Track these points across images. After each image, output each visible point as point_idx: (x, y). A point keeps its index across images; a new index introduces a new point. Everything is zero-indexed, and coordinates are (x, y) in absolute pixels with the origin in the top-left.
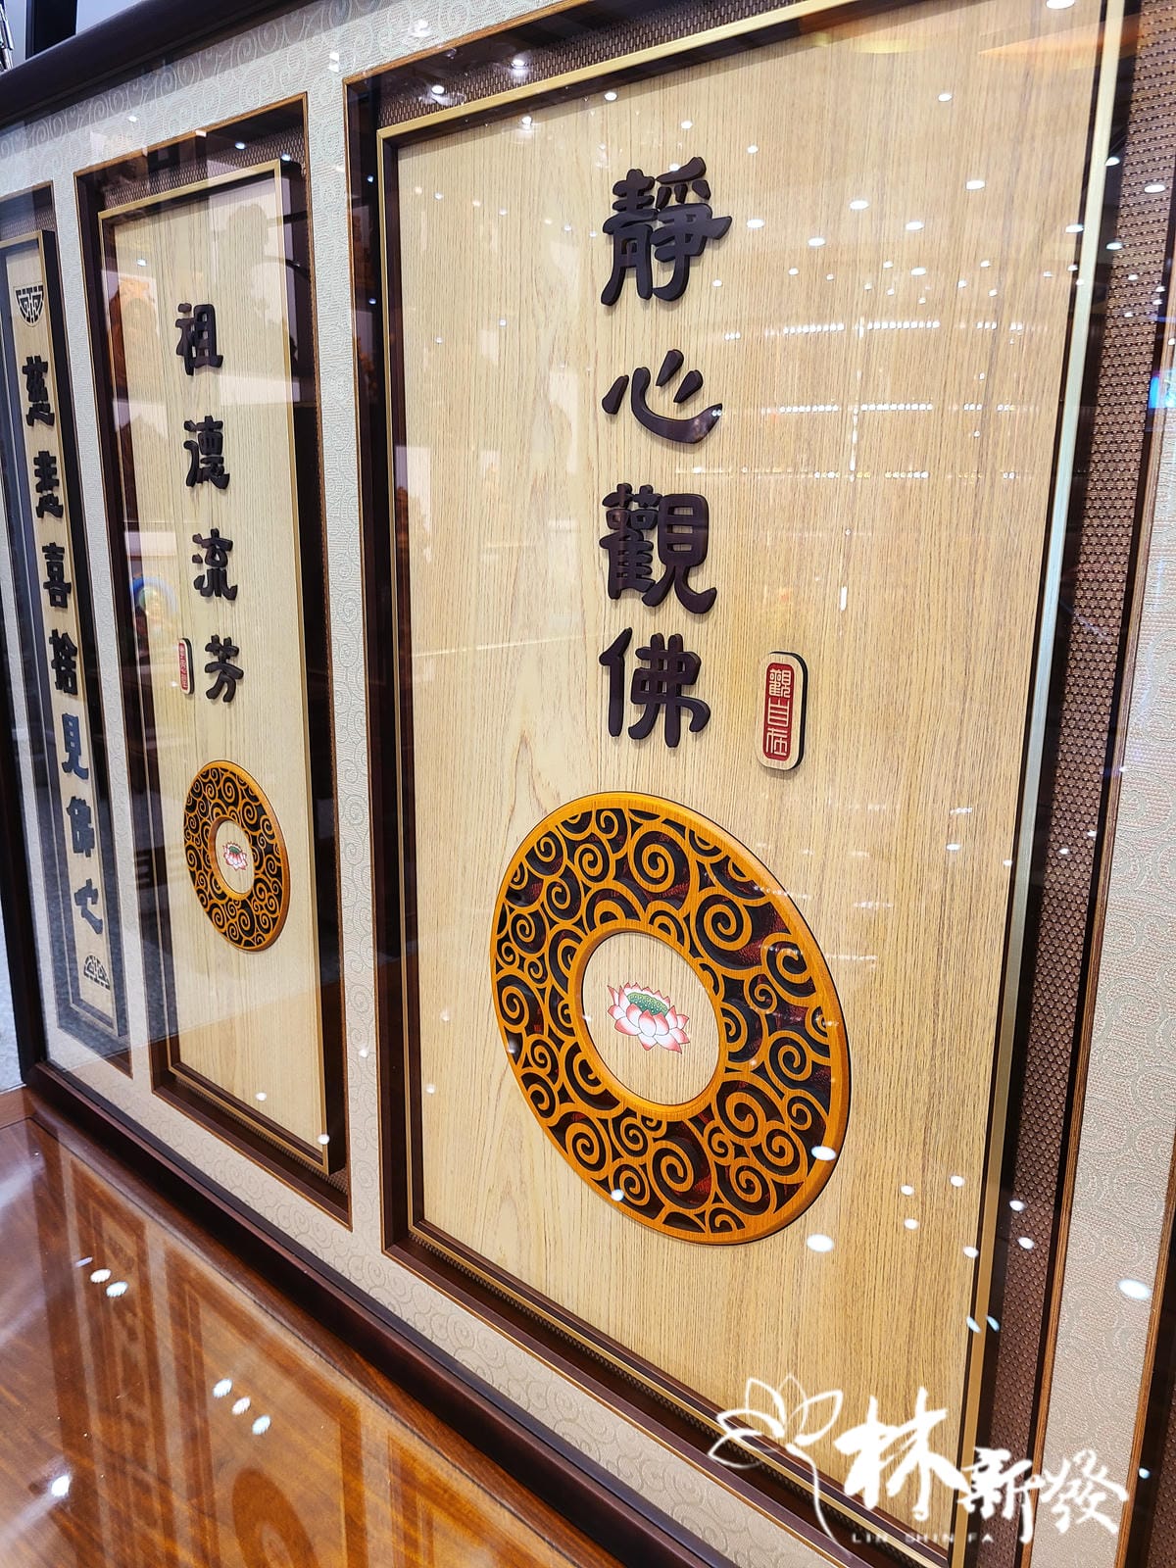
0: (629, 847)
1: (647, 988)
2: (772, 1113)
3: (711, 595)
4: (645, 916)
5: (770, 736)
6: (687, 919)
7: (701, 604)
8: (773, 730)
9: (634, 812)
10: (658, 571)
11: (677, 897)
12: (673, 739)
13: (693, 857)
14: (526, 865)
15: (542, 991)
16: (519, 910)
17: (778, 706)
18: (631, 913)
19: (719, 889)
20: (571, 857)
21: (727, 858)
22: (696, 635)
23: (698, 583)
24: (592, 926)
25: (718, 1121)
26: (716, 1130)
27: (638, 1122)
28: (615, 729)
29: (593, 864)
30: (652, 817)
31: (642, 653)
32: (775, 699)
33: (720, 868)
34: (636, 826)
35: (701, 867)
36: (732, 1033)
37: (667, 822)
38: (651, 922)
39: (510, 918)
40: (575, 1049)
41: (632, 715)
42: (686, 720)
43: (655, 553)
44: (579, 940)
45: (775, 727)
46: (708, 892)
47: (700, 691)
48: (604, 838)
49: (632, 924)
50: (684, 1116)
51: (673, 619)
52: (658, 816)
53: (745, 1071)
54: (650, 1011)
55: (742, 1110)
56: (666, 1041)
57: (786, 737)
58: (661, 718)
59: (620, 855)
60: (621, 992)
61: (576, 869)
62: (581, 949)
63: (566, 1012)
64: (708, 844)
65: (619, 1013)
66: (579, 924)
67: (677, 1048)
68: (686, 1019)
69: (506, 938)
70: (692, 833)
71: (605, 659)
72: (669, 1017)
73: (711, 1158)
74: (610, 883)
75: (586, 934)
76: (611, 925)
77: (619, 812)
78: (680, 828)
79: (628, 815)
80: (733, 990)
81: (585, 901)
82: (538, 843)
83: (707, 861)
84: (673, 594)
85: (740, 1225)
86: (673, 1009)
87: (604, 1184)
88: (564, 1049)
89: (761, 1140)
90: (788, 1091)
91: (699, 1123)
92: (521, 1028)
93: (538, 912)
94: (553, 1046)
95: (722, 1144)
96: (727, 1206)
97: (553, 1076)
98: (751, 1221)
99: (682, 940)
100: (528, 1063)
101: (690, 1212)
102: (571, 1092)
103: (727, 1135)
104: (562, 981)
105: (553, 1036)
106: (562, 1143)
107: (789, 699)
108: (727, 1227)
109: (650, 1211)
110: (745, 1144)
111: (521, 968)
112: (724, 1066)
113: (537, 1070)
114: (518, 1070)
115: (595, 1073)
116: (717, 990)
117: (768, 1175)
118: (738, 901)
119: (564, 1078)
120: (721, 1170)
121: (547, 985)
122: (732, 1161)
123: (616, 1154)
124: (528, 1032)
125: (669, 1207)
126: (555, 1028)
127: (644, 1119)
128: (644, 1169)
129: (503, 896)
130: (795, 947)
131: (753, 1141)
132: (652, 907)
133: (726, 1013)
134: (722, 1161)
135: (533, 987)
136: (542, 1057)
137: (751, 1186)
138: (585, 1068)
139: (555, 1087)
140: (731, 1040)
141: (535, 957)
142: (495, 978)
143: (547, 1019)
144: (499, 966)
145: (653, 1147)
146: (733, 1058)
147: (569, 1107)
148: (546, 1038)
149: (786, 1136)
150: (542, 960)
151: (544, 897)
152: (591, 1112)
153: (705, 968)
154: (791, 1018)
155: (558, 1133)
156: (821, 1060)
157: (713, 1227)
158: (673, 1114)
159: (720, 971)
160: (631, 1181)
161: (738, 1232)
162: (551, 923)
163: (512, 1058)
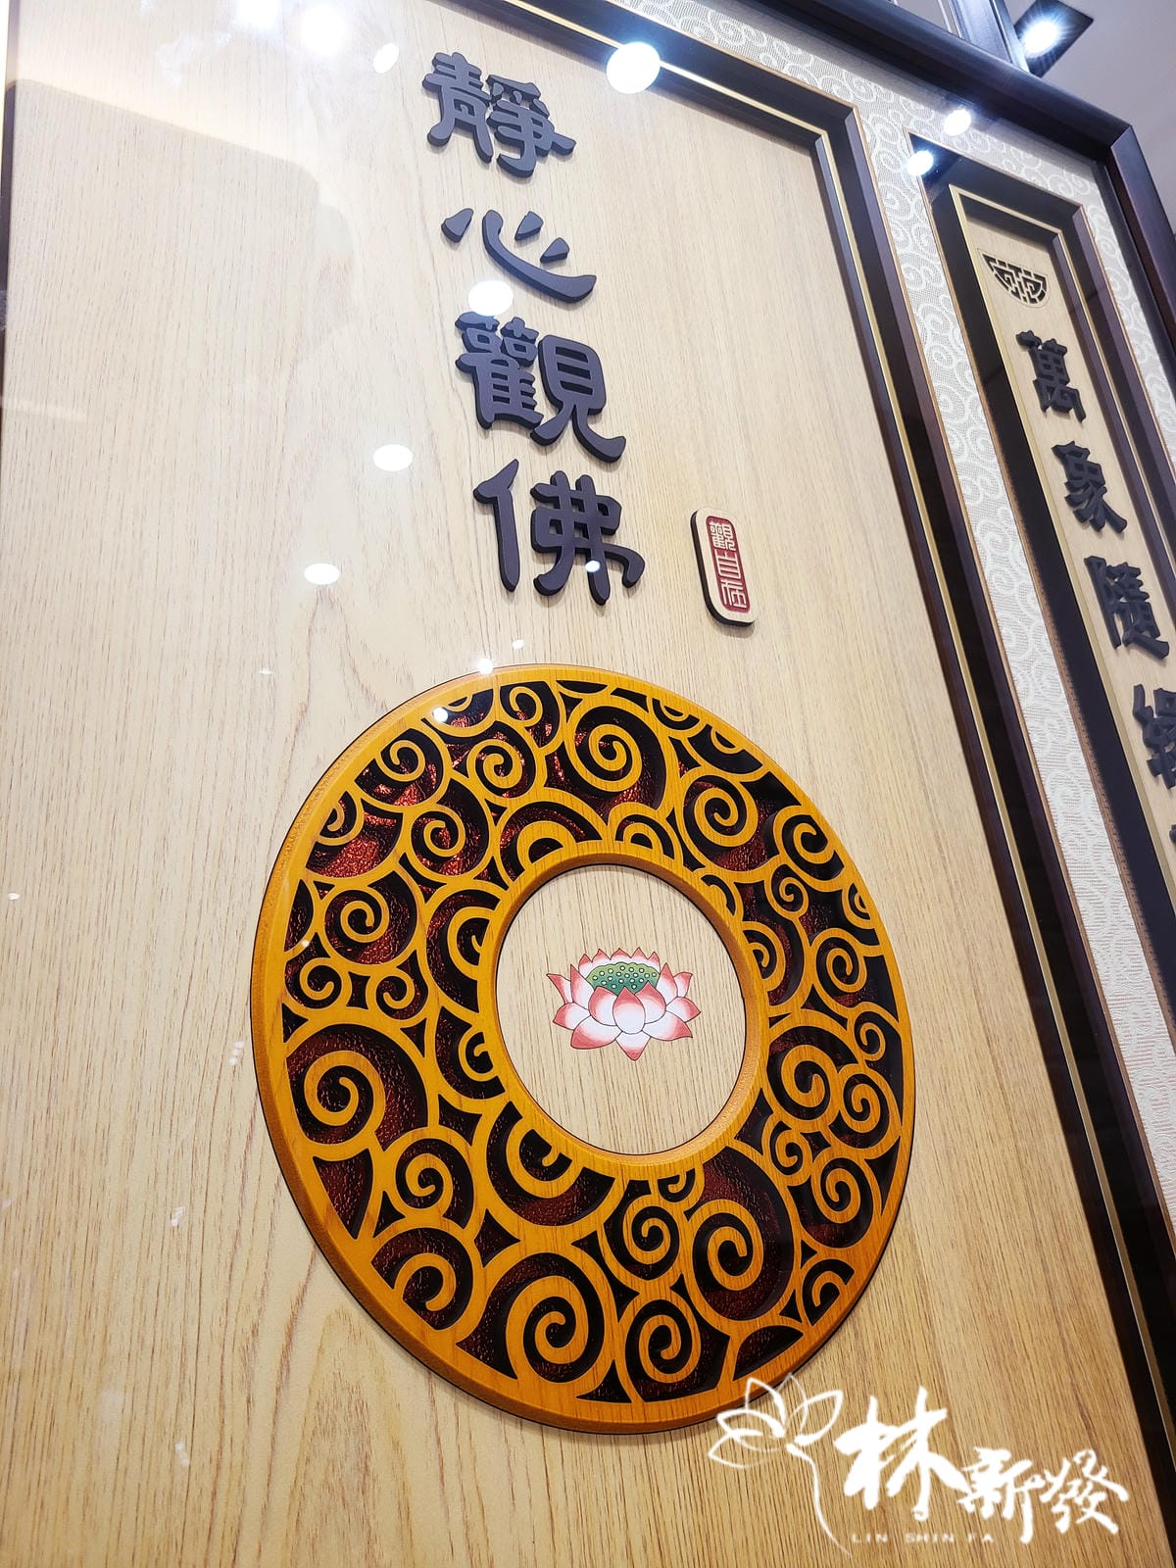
0: (566, 733)
1: (619, 952)
2: (841, 1055)
4: (607, 831)
5: (725, 588)
6: (671, 819)
7: (606, 451)
8: (726, 581)
9: (565, 684)
10: (544, 411)
11: (651, 788)
12: (599, 595)
13: (663, 734)
14: (358, 795)
15: (416, 1034)
16: (343, 883)
17: (726, 558)
18: (584, 831)
19: (706, 769)
20: (462, 769)
21: (708, 728)
22: (605, 483)
23: (599, 430)
24: (516, 869)
25: (779, 1113)
26: (781, 1127)
27: (653, 1199)
28: (509, 584)
29: (505, 768)
30: (596, 688)
31: (536, 491)
32: (721, 551)
33: (702, 742)
34: (571, 703)
35: (677, 744)
36: (765, 963)
37: (619, 692)
38: (619, 837)
39: (320, 906)
40: (510, 1115)
41: (532, 568)
42: (615, 575)
44: (490, 902)
45: (729, 578)
46: (693, 775)
47: (623, 539)
48: (519, 726)
49: (589, 848)
50: (723, 1133)
51: (572, 460)
52: (604, 686)
53: (796, 1013)
54: (628, 986)
55: (806, 1074)
56: (665, 1027)
57: (741, 588)
58: (580, 571)
59: (552, 747)
60: (574, 974)
61: (472, 784)
62: (495, 918)
63: (478, 1051)
64: (680, 714)
65: (575, 1016)
66: (491, 874)
67: (683, 1032)
68: (686, 977)
69: (316, 949)
70: (656, 703)
71: (480, 496)
72: (663, 986)
73: (781, 1183)
74: (540, 792)
75: (505, 887)
76: (551, 860)
77: (541, 688)
78: (639, 699)
79: (556, 690)
80: (754, 902)
81: (495, 833)
82: (385, 754)
83: (684, 736)
85: (845, 1272)
86: (666, 971)
87: (609, 1390)
88: (483, 1132)
89: (837, 1105)
90: (852, 1014)
91: (750, 1132)
92: (366, 1139)
93: (393, 876)
94: (455, 1139)
95: (792, 1149)
96: (823, 1253)
97: (460, 1212)
98: (854, 1255)
99: (668, 850)
100: (389, 1215)
101: (773, 1317)
102: (508, 1219)
103: (798, 1130)
104: (465, 991)
105: (451, 1116)
106: (504, 1366)
107: (735, 552)
108: (830, 1293)
109: (706, 1377)
110: (821, 1125)
111: (358, 1000)
112: (763, 1022)
113: (414, 1219)
114: (361, 1250)
115: (558, 1146)
116: (731, 906)
117: (860, 1156)
118: (735, 779)
119: (486, 1197)
120: (801, 1193)
121: (430, 1013)
122: (811, 1169)
123: (623, 1295)
124: (385, 1138)
125: (737, 1331)
126: (454, 1098)
127: (663, 1184)
128: (679, 1287)
129: (296, 869)
130: (808, 819)
131: (829, 1115)
132: (619, 813)
133: (751, 936)
134: (799, 1179)
135: (392, 1029)
136: (429, 1177)
137: (842, 1188)
138: (534, 1147)
139: (467, 1236)
140: (766, 972)
141: (391, 968)
142: (280, 1051)
143: (435, 1084)
144: (292, 1022)
145: (688, 1231)
146: (776, 997)
147: (507, 1259)
148: (434, 1130)
149: (863, 1079)
150: (411, 965)
151: (404, 844)
152: (559, 1240)
153: (710, 880)
154: (827, 910)
155: (488, 1344)
156: (872, 951)
157: (814, 1314)
158: (708, 1145)
159: (729, 877)
160: (661, 1338)
161: (846, 1293)
162: (429, 887)
163: (338, 1234)
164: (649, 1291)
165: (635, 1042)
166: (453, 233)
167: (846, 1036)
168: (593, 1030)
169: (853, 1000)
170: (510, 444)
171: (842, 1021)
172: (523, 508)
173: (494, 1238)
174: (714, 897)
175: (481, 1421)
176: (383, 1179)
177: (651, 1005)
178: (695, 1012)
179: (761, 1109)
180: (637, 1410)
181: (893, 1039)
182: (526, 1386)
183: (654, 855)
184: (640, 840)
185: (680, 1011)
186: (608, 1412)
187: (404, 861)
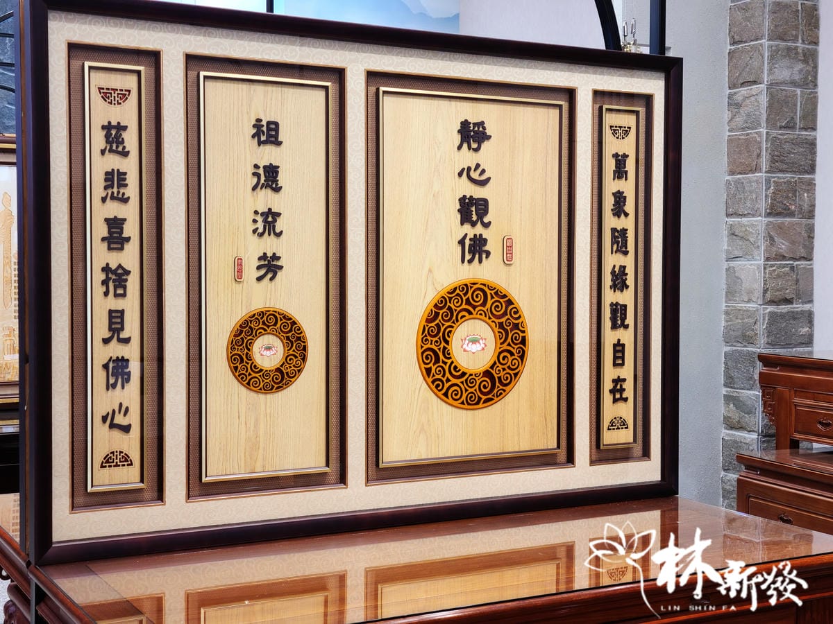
0: (470, 294)
1: (474, 335)
2: (512, 354)
3: (490, 223)
4: (474, 313)
5: (508, 256)
6: (487, 310)
7: (487, 225)
9: (471, 283)
10: (474, 218)
11: (484, 304)
12: (480, 261)
13: (488, 292)
14: (433, 309)
15: (439, 349)
16: (430, 325)
17: (509, 249)
18: (470, 313)
19: (496, 299)
20: (450, 302)
21: (498, 290)
22: (486, 234)
23: (486, 220)
24: (457, 321)
25: (498, 364)
26: (498, 367)
27: (473, 377)
28: (463, 261)
29: (457, 302)
30: (477, 283)
31: (471, 239)
32: (509, 247)
33: (496, 293)
34: (471, 287)
35: (491, 294)
36: (501, 337)
37: (481, 284)
38: (477, 314)
39: (427, 329)
40: (452, 362)
41: (468, 257)
42: (484, 256)
43: (474, 213)
44: (453, 327)
45: (509, 253)
46: (493, 300)
47: (487, 248)
48: (461, 293)
49: (471, 316)
50: (487, 367)
51: (479, 229)
53: (505, 347)
54: (474, 341)
55: (504, 358)
56: (480, 348)
57: (512, 256)
58: (477, 256)
59: (467, 297)
60: (465, 339)
61: (452, 305)
62: (453, 330)
63: (448, 352)
64: (493, 287)
65: (465, 346)
66: (453, 322)
67: (483, 349)
68: (485, 339)
69: (426, 336)
70: (488, 286)
71: (459, 242)
72: (481, 341)
73: (496, 376)
74: (463, 306)
75: (456, 324)
76: (464, 319)
77: (466, 285)
78: (485, 285)
79: (469, 285)
80: (501, 326)
81: (455, 314)
82: (438, 301)
83: (492, 292)
84: (479, 222)
85: (504, 391)
86: (482, 338)
87: (463, 403)
88: (448, 365)
89: (509, 363)
90: (516, 347)
91: (492, 367)
92: (431, 365)
93: (438, 323)
94: (443, 365)
95: (499, 370)
96: (501, 387)
97: (443, 376)
98: (507, 388)
99: (486, 316)
100: (434, 376)
101: (490, 396)
102: (450, 378)
103: (501, 367)
104: (447, 342)
105: (444, 362)
106: (447, 397)
107: (511, 247)
108: (501, 394)
109: (478, 403)
110: (505, 367)
111: (431, 344)
112: (498, 348)
113: (437, 377)
114: (430, 380)
115: (459, 367)
116: (496, 326)
117: (512, 372)
118: (501, 300)
119: (447, 374)
120: (499, 378)
121: (442, 346)
122: (502, 374)
123: (466, 390)
124: (434, 364)
125: (484, 398)
126: (444, 359)
127: (475, 375)
128: (475, 390)
129: (424, 323)
130: (516, 308)
131: (508, 365)
132: (477, 309)
133: (499, 332)
134: (499, 375)
135: (436, 348)
136: (440, 371)
137: (507, 378)
138: (455, 367)
139: (444, 380)
140: (500, 339)
141: (436, 339)
142: (420, 351)
143: (442, 357)
144: (422, 347)
145: (478, 382)
146: (501, 344)
147: (450, 383)
148: (441, 364)
149: (516, 359)
150: (439, 338)
151: (440, 317)
152: (458, 381)
153: (493, 321)
154: (516, 326)
155: (446, 394)
156: (523, 335)
157: (497, 397)
158: (484, 369)
159: (497, 321)
160: (471, 397)
161: (504, 394)
162: (443, 325)
163: (427, 377)
164: (470, 390)
165: (474, 351)
166: (460, 174)
167: (514, 351)
168: (467, 349)
169: (516, 344)
170: (467, 228)
171: (514, 348)
172: (467, 242)
173: (448, 380)
174: (493, 325)
175: (444, 404)
176: (433, 371)
177: (478, 345)
178: (486, 346)
179: (495, 363)
180: (466, 406)
181: (524, 351)
182: (450, 400)
183: (483, 317)
184: (481, 314)
185: (483, 346)
186: (462, 406)
187: (440, 321)
